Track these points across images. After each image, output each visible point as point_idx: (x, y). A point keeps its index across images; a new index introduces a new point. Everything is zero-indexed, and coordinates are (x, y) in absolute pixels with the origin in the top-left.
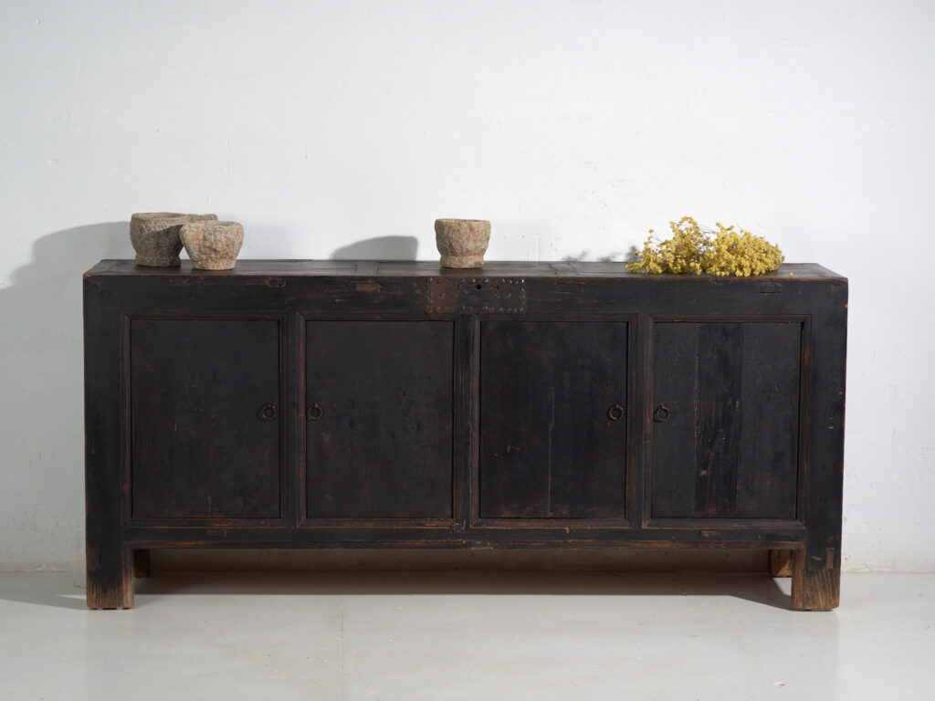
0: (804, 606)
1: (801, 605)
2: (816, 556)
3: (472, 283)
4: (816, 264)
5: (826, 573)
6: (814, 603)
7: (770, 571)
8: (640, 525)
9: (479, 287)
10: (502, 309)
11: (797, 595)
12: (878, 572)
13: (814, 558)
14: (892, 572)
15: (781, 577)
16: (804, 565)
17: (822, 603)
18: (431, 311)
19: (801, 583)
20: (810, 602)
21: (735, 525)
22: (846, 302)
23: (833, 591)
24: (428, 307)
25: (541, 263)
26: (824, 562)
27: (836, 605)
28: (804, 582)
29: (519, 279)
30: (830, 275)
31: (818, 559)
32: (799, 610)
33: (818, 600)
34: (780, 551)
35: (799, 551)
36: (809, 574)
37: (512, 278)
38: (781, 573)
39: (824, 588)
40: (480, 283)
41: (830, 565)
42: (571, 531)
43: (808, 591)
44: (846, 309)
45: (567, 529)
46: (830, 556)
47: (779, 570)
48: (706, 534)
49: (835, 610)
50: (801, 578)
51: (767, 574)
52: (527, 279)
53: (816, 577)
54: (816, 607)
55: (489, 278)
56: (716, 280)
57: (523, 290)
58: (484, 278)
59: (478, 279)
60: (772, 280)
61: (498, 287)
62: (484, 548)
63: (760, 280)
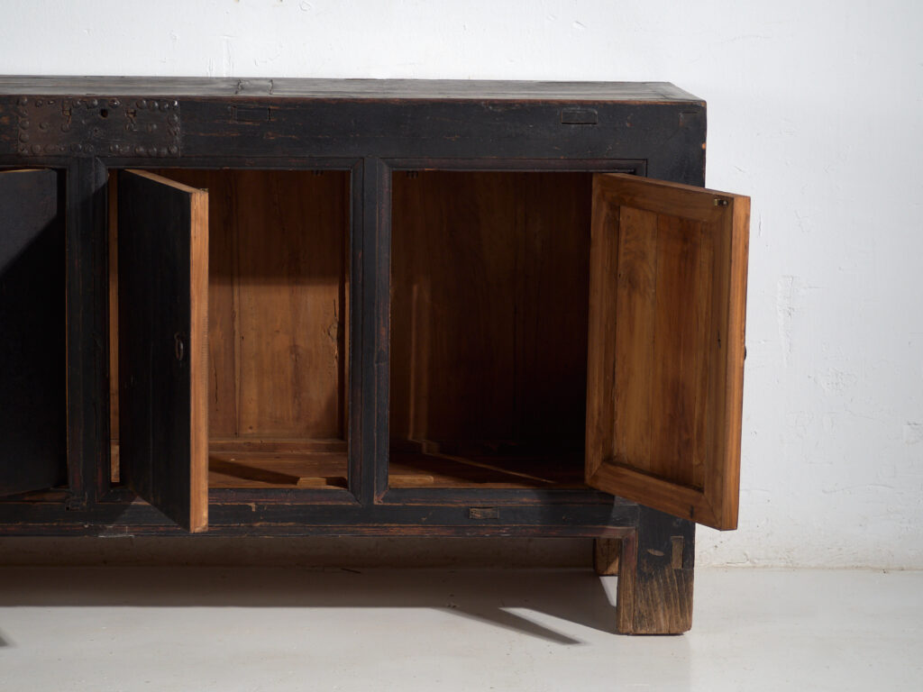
0: (635, 628)
1: (630, 627)
2: (656, 549)
3: (94, 106)
4: (669, 84)
5: (671, 577)
6: (651, 624)
7: (594, 566)
8: (372, 499)
9: (104, 113)
10: (142, 149)
11: (623, 611)
12: (765, 567)
13: (651, 551)
14: (786, 567)
15: (607, 575)
16: (635, 563)
17: (664, 624)
18: (26, 152)
19: (631, 592)
20: (645, 622)
21: (525, 500)
22: (703, 140)
23: (682, 604)
24: (21, 145)
26: (667, 559)
27: (688, 627)
28: (635, 590)
29: (170, 100)
30: (679, 97)
31: (657, 553)
32: (628, 634)
33: (658, 619)
34: (609, 540)
35: (628, 541)
36: (643, 577)
37: (158, 99)
38: (609, 572)
39: (667, 599)
40: (107, 107)
41: (676, 564)
42: (259, 508)
43: (642, 606)
44: (704, 152)
45: (253, 505)
46: (677, 549)
47: (609, 564)
48: (477, 514)
49: (687, 634)
50: (630, 584)
51: (592, 570)
52: (183, 100)
53: (655, 583)
54: (654, 630)
55: (119, 98)
56: (492, 103)
57: (176, 118)
58: (112, 99)
59: (102, 100)
60: (583, 104)
61: (134, 114)
62: (119, 536)
63: (562, 104)
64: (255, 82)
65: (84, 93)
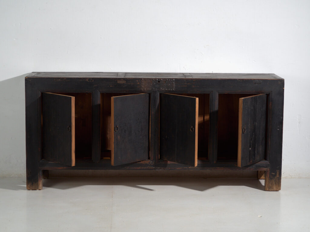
0: (269, 189)
1: (268, 190)
2: (273, 173)
3: (157, 80)
4: (274, 74)
5: (276, 178)
6: (272, 189)
7: (257, 177)
9: (159, 82)
10: (167, 89)
11: (266, 186)
12: (294, 178)
14: (299, 178)
15: (261, 179)
16: (269, 176)
18: (143, 90)
19: (268, 182)
20: (271, 188)
22: (284, 87)
23: (279, 185)
24: (142, 88)
25: (180, 74)
26: (276, 175)
27: (280, 189)
28: (269, 182)
29: (173, 79)
30: (278, 78)
31: (274, 174)
32: (267, 191)
33: (274, 188)
34: (261, 171)
35: (267, 171)
36: (271, 179)
37: (170, 79)
38: (261, 178)
39: (276, 184)
40: (159, 80)
41: (278, 176)
43: (270, 185)
44: (284, 90)
46: (278, 173)
47: (261, 177)
49: (280, 191)
50: (268, 181)
51: (257, 178)
52: (176, 79)
53: (273, 180)
54: (273, 190)
55: (162, 79)
56: (240, 79)
57: (174, 83)
58: (161, 79)
59: (159, 79)
60: (258, 80)
61: (165, 82)
62: (161, 170)
63: (254, 80)
64: (187, 74)
65: (154, 77)
